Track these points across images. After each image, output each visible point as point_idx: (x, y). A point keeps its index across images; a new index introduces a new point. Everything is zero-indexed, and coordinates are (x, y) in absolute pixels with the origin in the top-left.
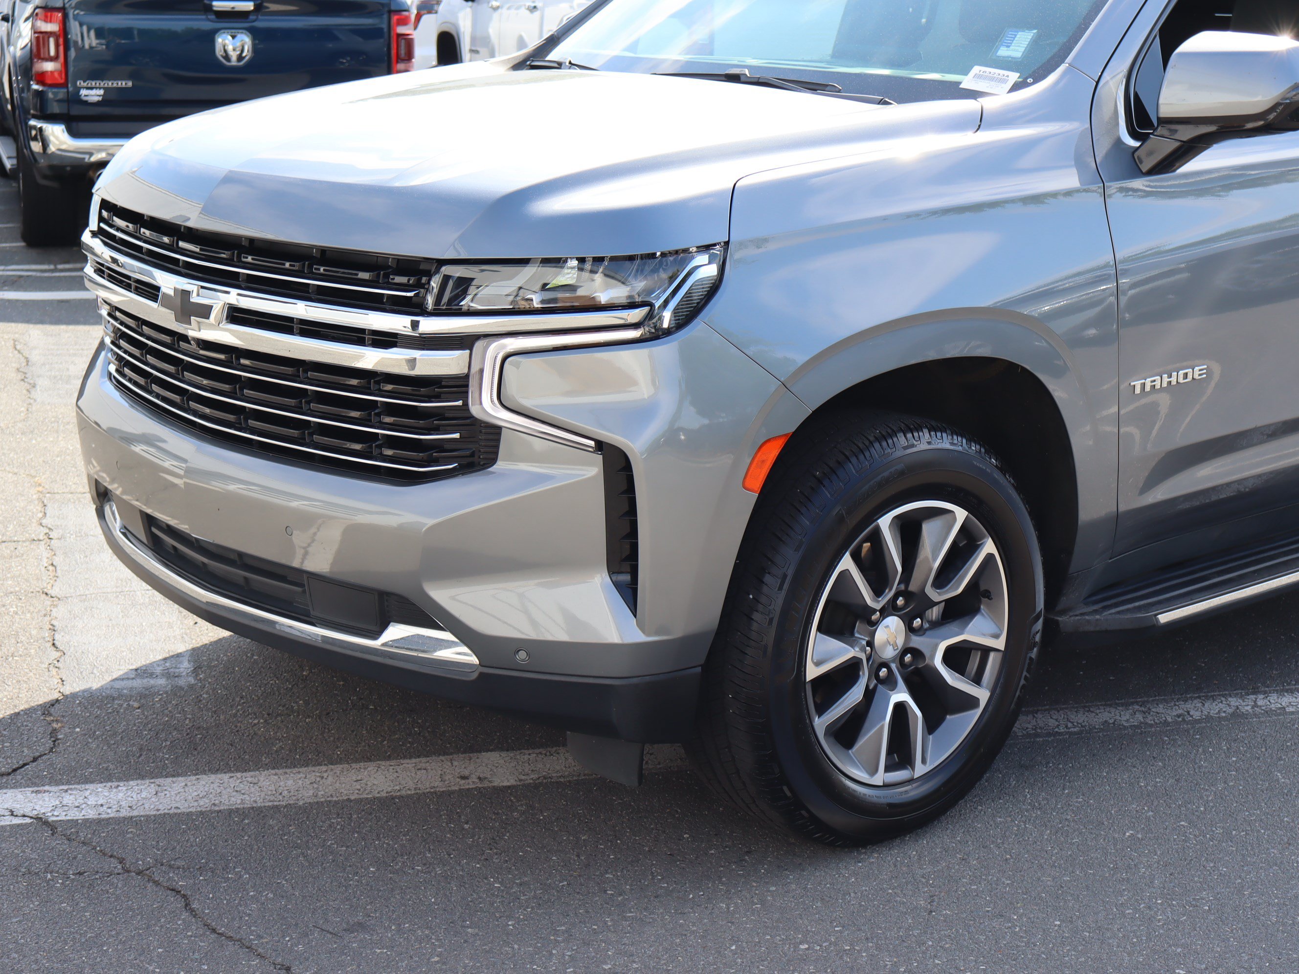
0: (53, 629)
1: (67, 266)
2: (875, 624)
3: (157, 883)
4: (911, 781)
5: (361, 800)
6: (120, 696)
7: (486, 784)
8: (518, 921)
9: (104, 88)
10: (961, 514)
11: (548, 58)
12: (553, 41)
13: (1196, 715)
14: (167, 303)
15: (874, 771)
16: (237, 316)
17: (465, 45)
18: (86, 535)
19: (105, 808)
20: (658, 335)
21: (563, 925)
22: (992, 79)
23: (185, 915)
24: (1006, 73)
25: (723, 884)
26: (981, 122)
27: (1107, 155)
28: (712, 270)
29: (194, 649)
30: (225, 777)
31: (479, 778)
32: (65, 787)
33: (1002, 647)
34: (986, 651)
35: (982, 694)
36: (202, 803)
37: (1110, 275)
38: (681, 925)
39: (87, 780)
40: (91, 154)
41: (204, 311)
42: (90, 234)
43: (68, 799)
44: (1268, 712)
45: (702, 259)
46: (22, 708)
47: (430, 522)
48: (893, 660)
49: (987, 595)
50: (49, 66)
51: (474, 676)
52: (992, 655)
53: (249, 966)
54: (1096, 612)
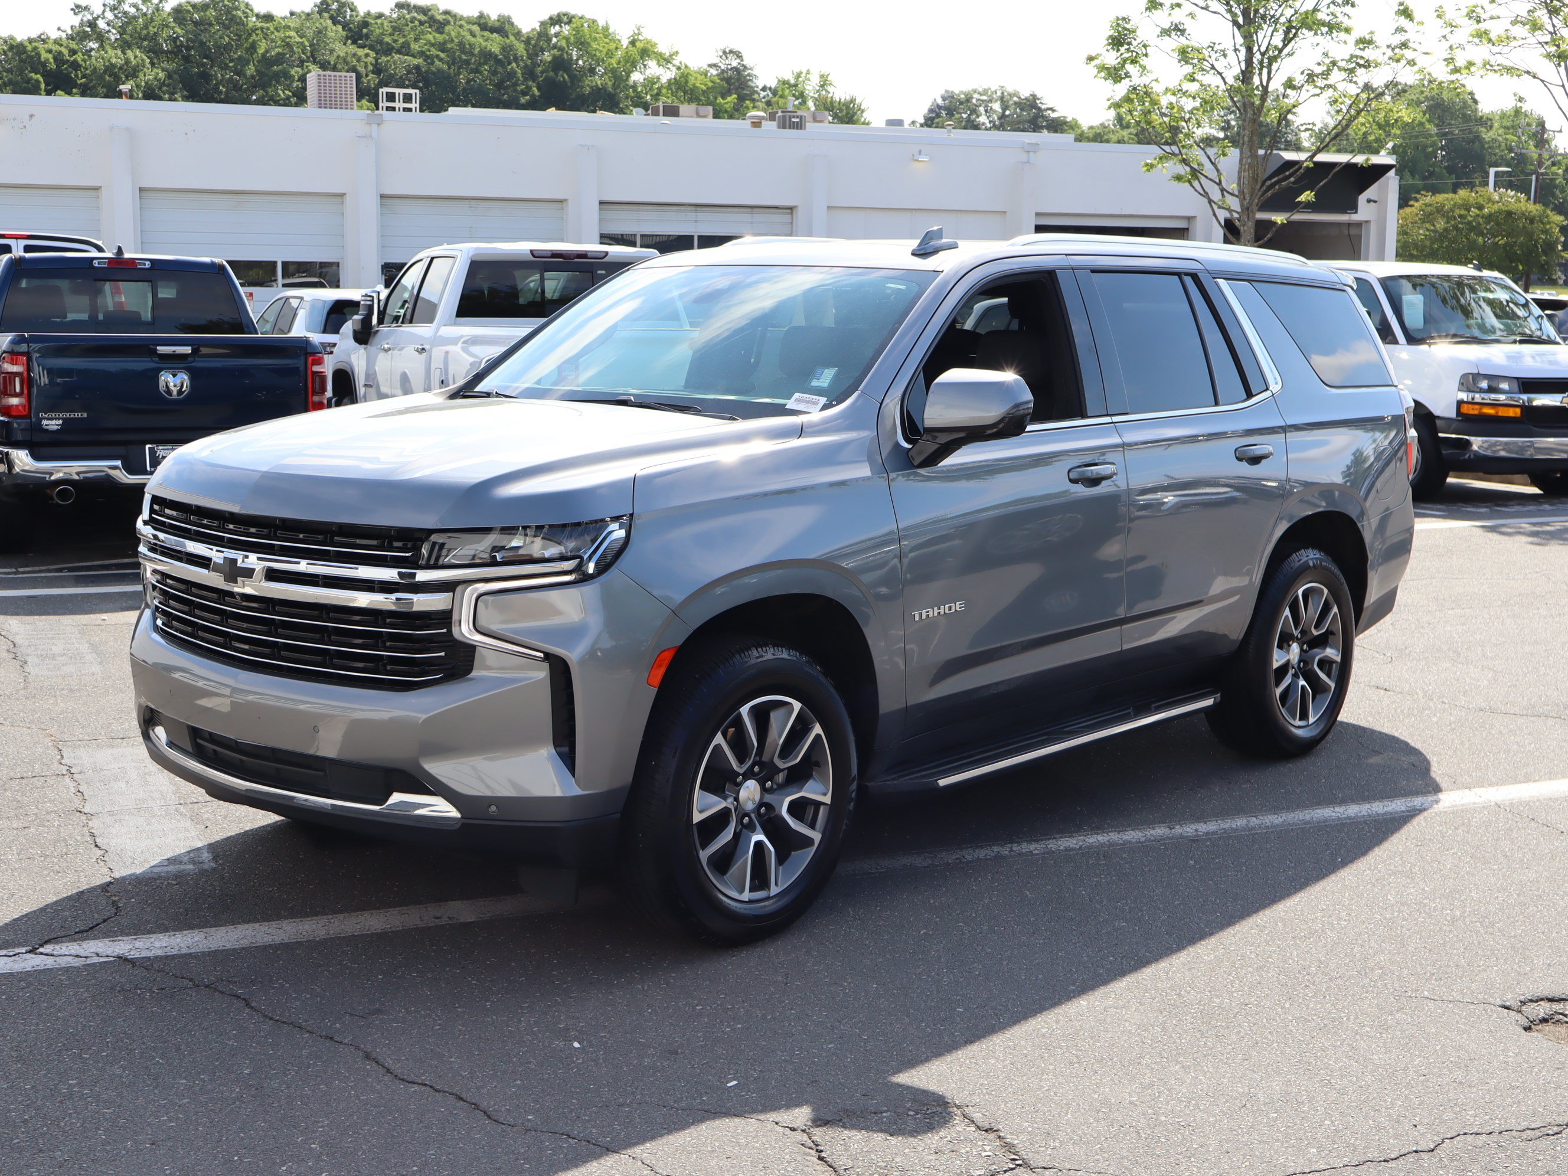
0: (93, 835)
1: (27, 569)
2: (740, 785)
3: (222, 992)
4: (768, 898)
5: (363, 935)
6: (160, 877)
7: (455, 921)
8: (493, 1002)
9: (62, 419)
10: (797, 706)
11: (475, 390)
12: (479, 377)
13: (969, 858)
14: (217, 568)
15: (741, 891)
16: (272, 575)
17: (360, 380)
18: (102, 770)
19: (169, 948)
20: (584, 578)
21: (527, 1002)
22: (808, 402)
23: (247, 1010)
24: (818, 398)
25: (638, 974)
26: (801, 431)
27: (890, 453)
28: (622, 533)
29: (209, 845)
30: (257, 925)
31: (449, 918)
32: (135, 937)
33: (829, 801)
34: (818, 804)
35: (816, 836)
36: (242, 942)
37: (894, 539)
38: (611, 999)
39: (150, 932)
40: (51, 474)
41: (249, 573)
42: (142, 523)
43: (138, 944)
44: (1020, 855)
45: (614, 526)
46: (84, 888)
47: (424, 717)
48: (753, 811)
49: (817, 764)
50: (14, 401)
51: (458, 826)
52: (822, 808)
53: (303, 1038)
54: (894, 779)
